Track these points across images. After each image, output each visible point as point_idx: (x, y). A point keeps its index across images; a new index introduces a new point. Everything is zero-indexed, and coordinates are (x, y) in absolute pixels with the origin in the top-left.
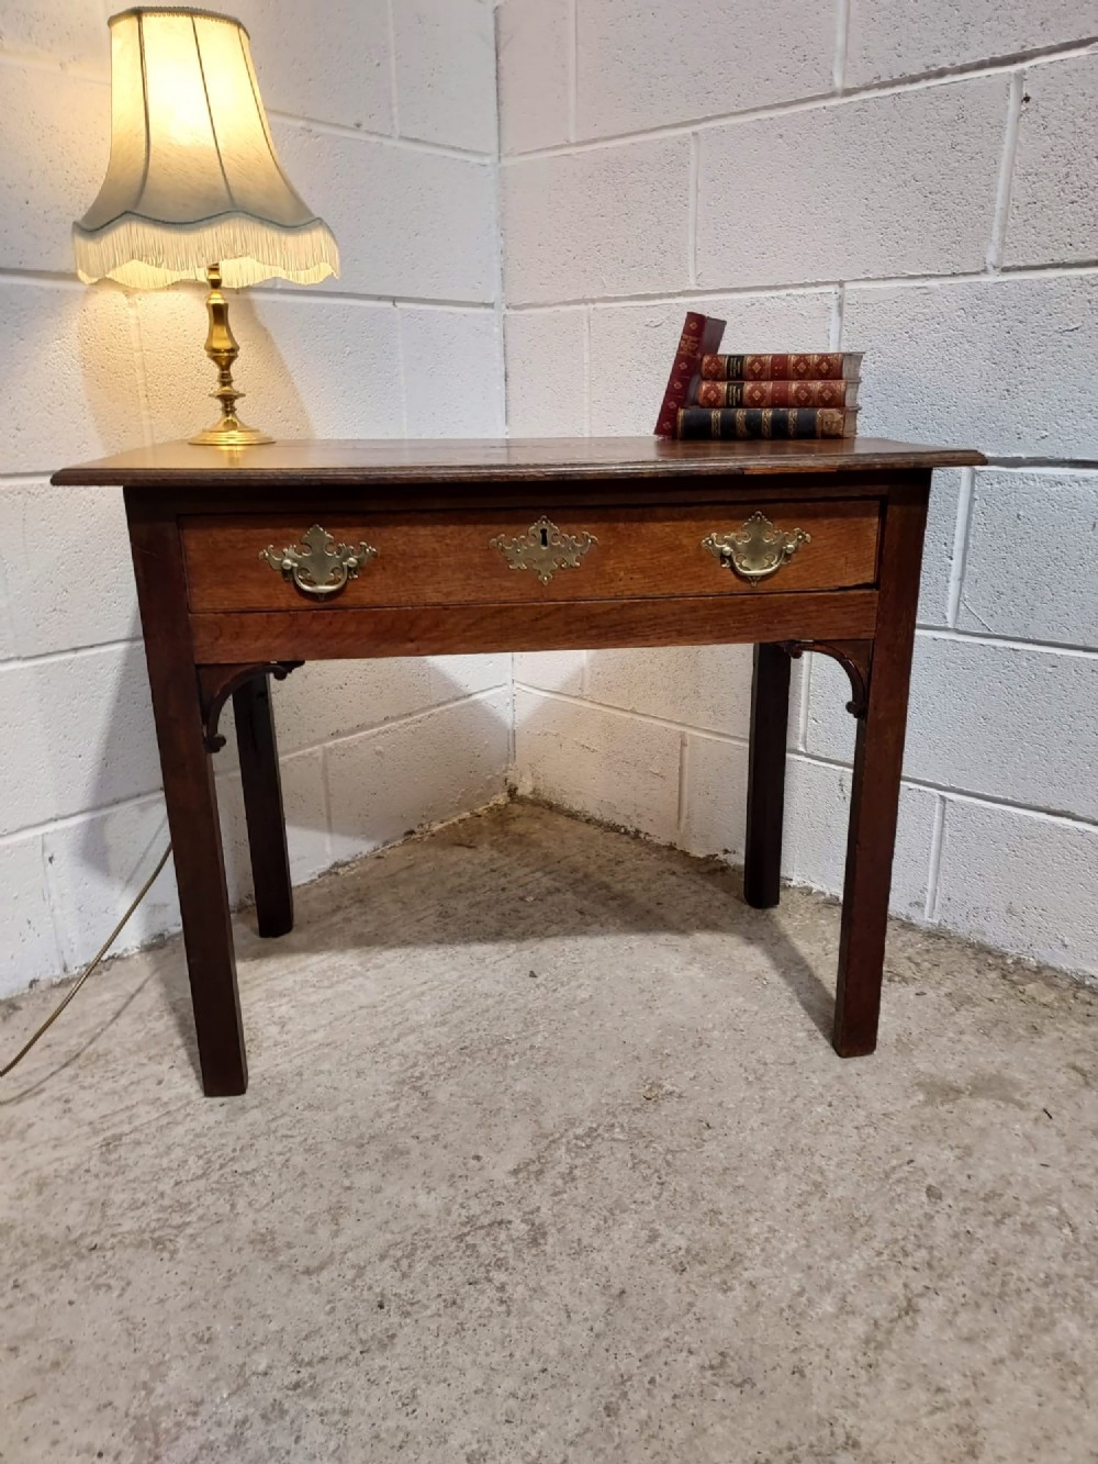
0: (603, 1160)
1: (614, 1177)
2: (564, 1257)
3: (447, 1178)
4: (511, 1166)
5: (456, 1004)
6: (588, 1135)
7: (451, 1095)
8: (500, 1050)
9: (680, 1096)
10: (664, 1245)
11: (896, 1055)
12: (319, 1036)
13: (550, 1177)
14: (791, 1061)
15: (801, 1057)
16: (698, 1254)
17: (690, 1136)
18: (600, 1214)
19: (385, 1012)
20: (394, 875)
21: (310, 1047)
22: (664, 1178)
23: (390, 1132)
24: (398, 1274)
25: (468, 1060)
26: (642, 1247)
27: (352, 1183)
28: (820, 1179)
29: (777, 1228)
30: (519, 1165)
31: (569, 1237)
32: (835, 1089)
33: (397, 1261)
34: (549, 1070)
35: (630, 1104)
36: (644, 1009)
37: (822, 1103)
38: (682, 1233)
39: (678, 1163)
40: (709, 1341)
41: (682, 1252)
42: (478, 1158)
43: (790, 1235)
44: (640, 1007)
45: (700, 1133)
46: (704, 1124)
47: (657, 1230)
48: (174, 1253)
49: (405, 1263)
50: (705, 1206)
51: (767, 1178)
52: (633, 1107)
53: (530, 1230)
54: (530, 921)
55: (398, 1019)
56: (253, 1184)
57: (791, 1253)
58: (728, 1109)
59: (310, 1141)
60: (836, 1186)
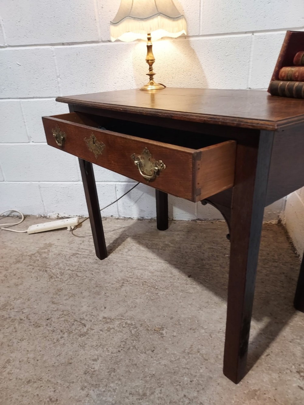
0: (121, 333)
1: (115, 339)
2: (78, 344)
3: (95, 307)
4: (106, 316)
5: (162, 271)
6: (129, 324)
7: (125, 290)
8: (150, 289)
9: (162, 337)
10: (93, 364)
11: (244, 393)
12: (129, 257)
13: (106, 326)
14: (207, 358)
15: (212, 361)
16: (94, 374)
17: (145, 348)
18: (98, 343)
19: (148, 261)
20: (207, 229)
21: (124, 259)
22: (122, 351)
23: (104, 288)
24: (59, 317)
25: (141, 285)
26: (90, 359)
27: (84, 293)
28: (148, 394)
29: (117, 391)
30: (107, 317)
31: (86, 341)
32: (203, 379)
33: (62, 314)
34: (151, 302)
35: (149, 327)
36: (199, 307)
37: (190, 378)
38: (100, 366)
39: (130, 351)
40: (60, 394)
41: (93, 370)
42: (105, 308)
43: (115, 397)
44: (198, 306)
45: (148, 350)
46: (153, 349)
47: (99, 360)
48: (50, 281)
49: (63, 315)
50: (116, 366)
51: (139, 378)
52: (149, 328)
53: (85, 332)
54: (215, 262)
55: (147, 265)
56: (75, 279)
57: (107, 400)
58: (166, 352)
59: (93, 278)
60: (148, 401)
